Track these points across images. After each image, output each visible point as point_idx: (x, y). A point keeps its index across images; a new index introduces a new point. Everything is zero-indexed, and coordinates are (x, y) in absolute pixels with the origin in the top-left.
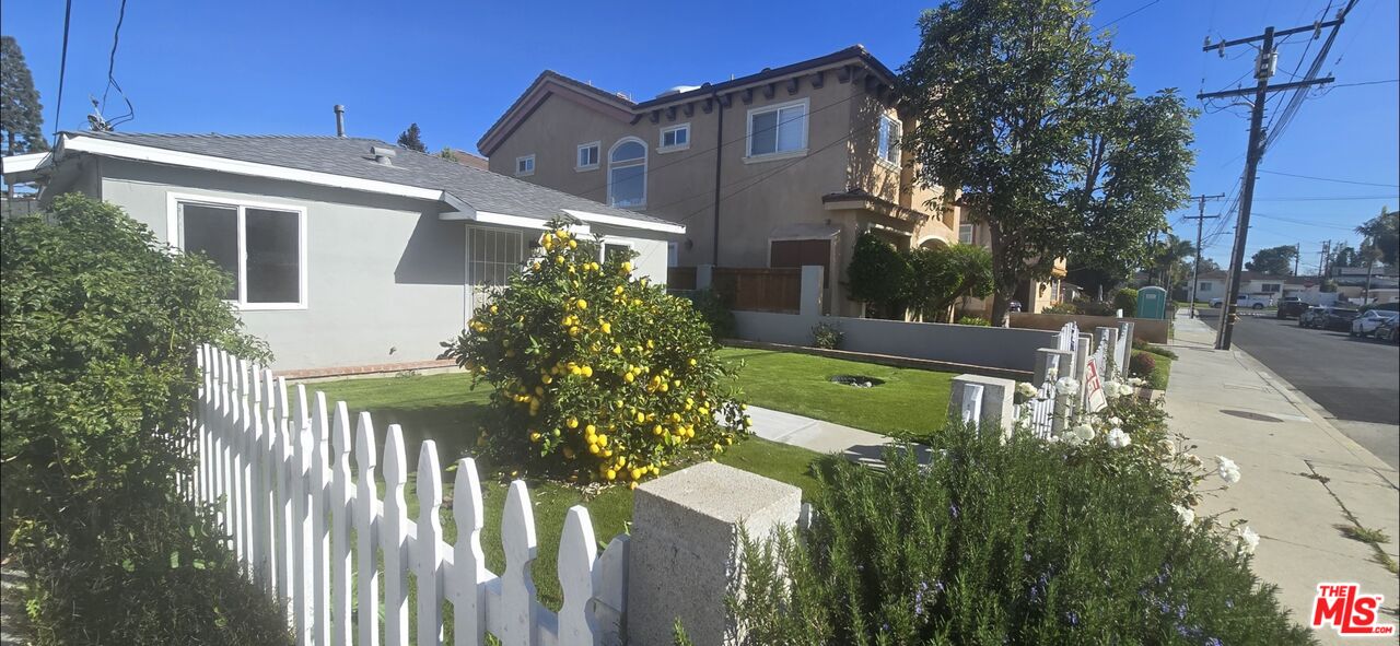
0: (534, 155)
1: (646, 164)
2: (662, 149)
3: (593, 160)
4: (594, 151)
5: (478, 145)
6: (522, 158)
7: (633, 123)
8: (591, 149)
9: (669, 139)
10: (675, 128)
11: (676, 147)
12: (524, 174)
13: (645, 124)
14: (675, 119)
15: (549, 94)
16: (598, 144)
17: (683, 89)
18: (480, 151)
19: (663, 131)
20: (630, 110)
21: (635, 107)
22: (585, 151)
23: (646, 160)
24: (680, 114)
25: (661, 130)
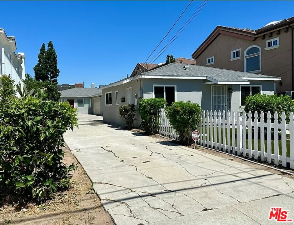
0: (214, 57)
1: (260, 55)
2: (267, 49)
3: (238, 56)
4: (238, 52)
5: (192, 56)
6: (209, 59)
7: (254, 40)
8: (237, 52)
9: (270, 44)
10: (272, 40)
11: (273, 47)
12: (209, 64)
13: (259, 41)
14: (272, 36)
15: (219, 34)
16: (240, 50)
17: (274, 23)
18: (193, 58)
19: (267, 42)
20: (253, 36)
21: (255, 35)
22: (234, 53)
23: (260, 54)
24: (274, 35)
25: (266, 41)
